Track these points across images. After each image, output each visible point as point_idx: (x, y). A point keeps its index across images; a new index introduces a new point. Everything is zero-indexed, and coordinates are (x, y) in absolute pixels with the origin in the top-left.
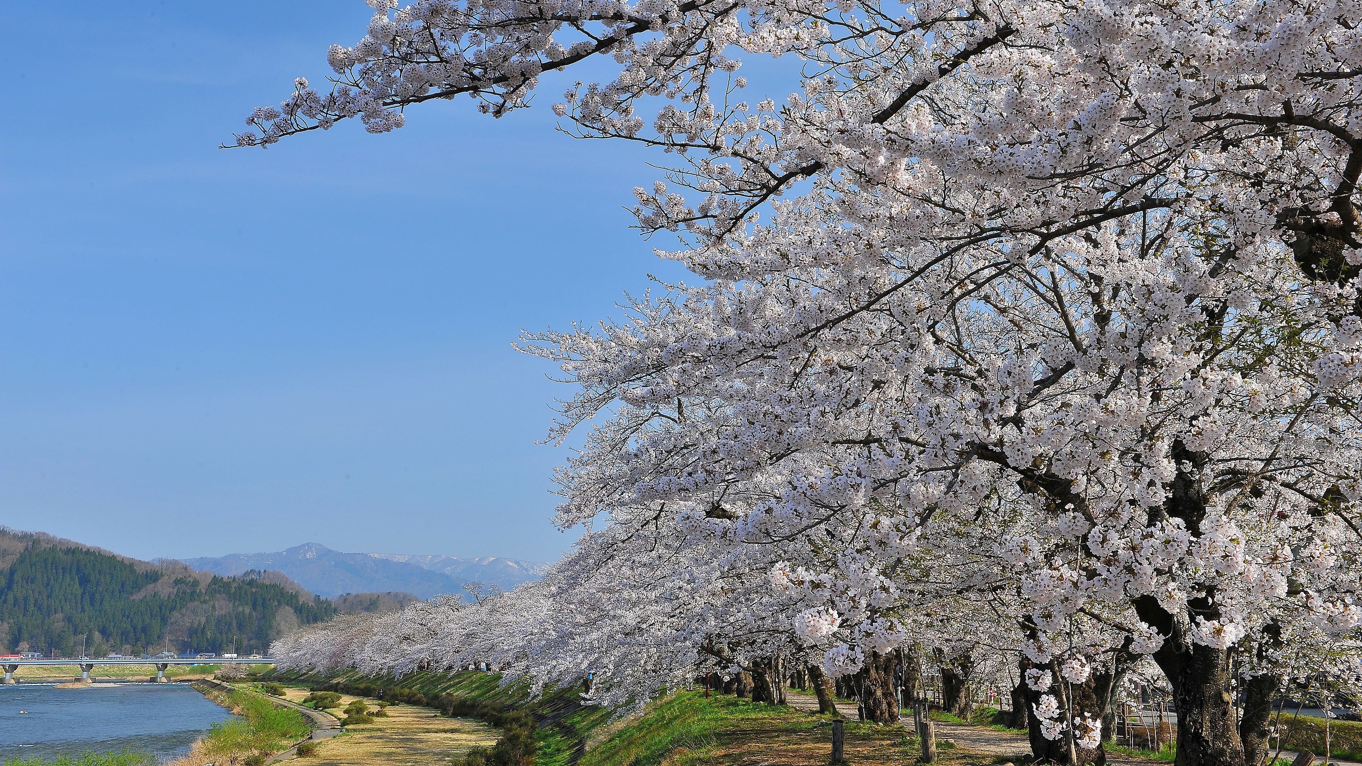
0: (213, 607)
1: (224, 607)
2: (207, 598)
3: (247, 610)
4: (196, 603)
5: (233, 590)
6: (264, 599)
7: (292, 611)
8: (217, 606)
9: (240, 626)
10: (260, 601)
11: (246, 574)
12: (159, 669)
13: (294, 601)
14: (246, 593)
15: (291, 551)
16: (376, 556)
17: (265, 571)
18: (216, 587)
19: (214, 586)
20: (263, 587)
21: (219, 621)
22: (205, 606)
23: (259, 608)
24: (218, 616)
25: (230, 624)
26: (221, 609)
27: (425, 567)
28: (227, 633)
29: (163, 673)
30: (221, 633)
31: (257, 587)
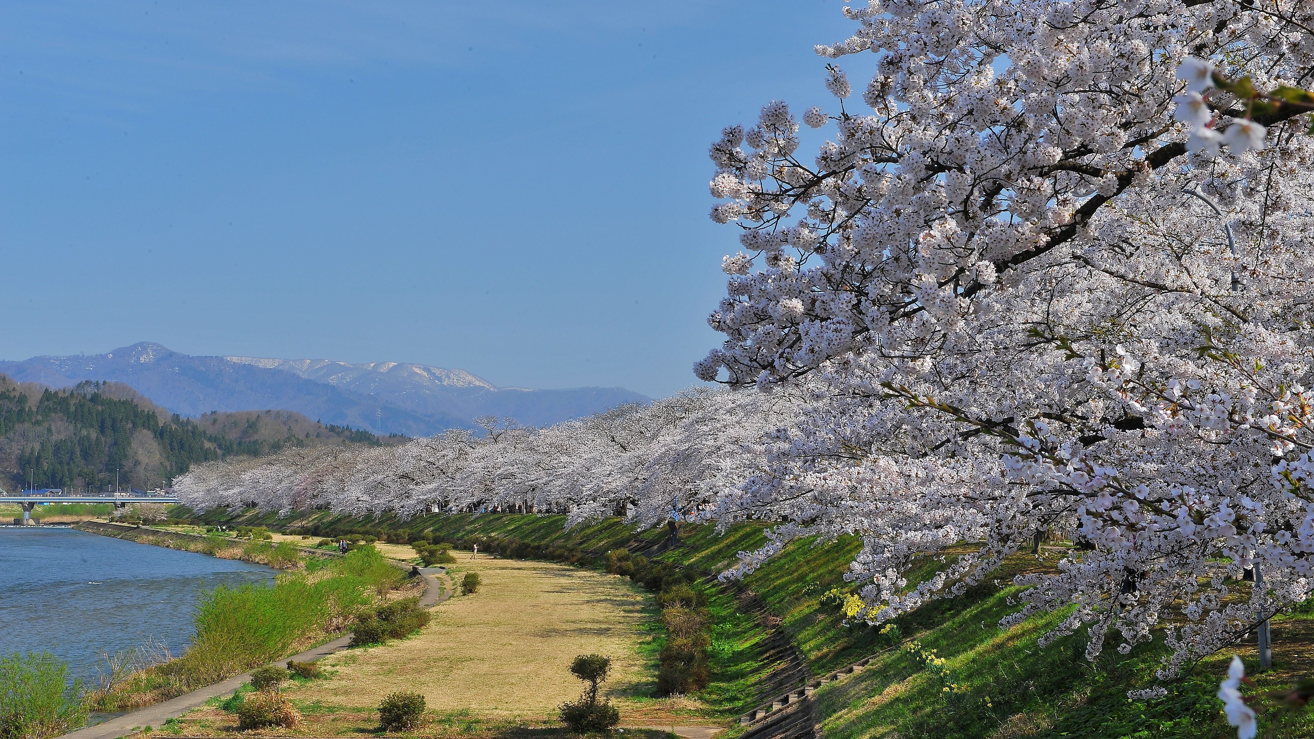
0: (49, 430)
1: (62, 429)
2: (39, 418)
3: (94, 435)
4: (27, 425)
5: (72, 409)
6: (114, 421)
7: (152, 436)
8: (53, 428)
9: (86, 455)
10: (109, 423)
11: (79, 386)
12: (25, 509)
13: (152, 423)
14: (90, 413)
15: (120, 353)
16: (235, 359)
17: (105, 383)
18: (50, 404)
19: (46, 403)
20: (110, 403)
21: (57, 448)
22: (38, 429)
23: (109, 432)
24: (56, 441)
25: (72, 453)
26: (59, 433)
27: (305, 376)
28: (68, 464)
29: (30, 514)
30: (61, 463)
31: (103, 405)
